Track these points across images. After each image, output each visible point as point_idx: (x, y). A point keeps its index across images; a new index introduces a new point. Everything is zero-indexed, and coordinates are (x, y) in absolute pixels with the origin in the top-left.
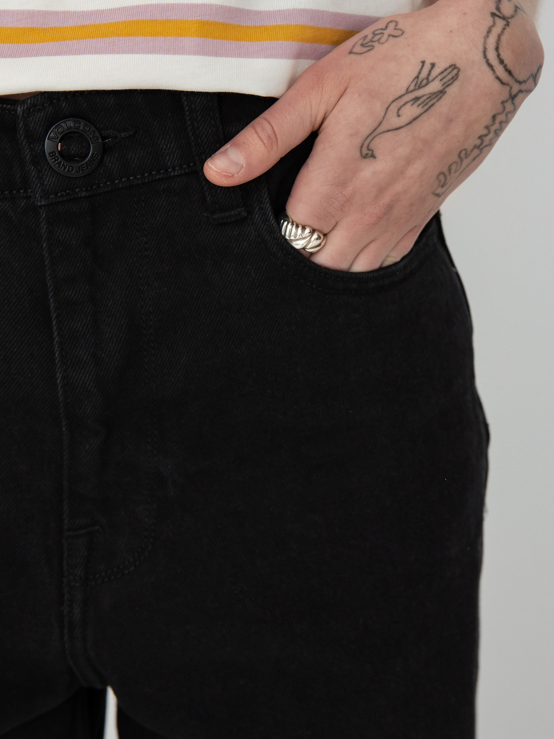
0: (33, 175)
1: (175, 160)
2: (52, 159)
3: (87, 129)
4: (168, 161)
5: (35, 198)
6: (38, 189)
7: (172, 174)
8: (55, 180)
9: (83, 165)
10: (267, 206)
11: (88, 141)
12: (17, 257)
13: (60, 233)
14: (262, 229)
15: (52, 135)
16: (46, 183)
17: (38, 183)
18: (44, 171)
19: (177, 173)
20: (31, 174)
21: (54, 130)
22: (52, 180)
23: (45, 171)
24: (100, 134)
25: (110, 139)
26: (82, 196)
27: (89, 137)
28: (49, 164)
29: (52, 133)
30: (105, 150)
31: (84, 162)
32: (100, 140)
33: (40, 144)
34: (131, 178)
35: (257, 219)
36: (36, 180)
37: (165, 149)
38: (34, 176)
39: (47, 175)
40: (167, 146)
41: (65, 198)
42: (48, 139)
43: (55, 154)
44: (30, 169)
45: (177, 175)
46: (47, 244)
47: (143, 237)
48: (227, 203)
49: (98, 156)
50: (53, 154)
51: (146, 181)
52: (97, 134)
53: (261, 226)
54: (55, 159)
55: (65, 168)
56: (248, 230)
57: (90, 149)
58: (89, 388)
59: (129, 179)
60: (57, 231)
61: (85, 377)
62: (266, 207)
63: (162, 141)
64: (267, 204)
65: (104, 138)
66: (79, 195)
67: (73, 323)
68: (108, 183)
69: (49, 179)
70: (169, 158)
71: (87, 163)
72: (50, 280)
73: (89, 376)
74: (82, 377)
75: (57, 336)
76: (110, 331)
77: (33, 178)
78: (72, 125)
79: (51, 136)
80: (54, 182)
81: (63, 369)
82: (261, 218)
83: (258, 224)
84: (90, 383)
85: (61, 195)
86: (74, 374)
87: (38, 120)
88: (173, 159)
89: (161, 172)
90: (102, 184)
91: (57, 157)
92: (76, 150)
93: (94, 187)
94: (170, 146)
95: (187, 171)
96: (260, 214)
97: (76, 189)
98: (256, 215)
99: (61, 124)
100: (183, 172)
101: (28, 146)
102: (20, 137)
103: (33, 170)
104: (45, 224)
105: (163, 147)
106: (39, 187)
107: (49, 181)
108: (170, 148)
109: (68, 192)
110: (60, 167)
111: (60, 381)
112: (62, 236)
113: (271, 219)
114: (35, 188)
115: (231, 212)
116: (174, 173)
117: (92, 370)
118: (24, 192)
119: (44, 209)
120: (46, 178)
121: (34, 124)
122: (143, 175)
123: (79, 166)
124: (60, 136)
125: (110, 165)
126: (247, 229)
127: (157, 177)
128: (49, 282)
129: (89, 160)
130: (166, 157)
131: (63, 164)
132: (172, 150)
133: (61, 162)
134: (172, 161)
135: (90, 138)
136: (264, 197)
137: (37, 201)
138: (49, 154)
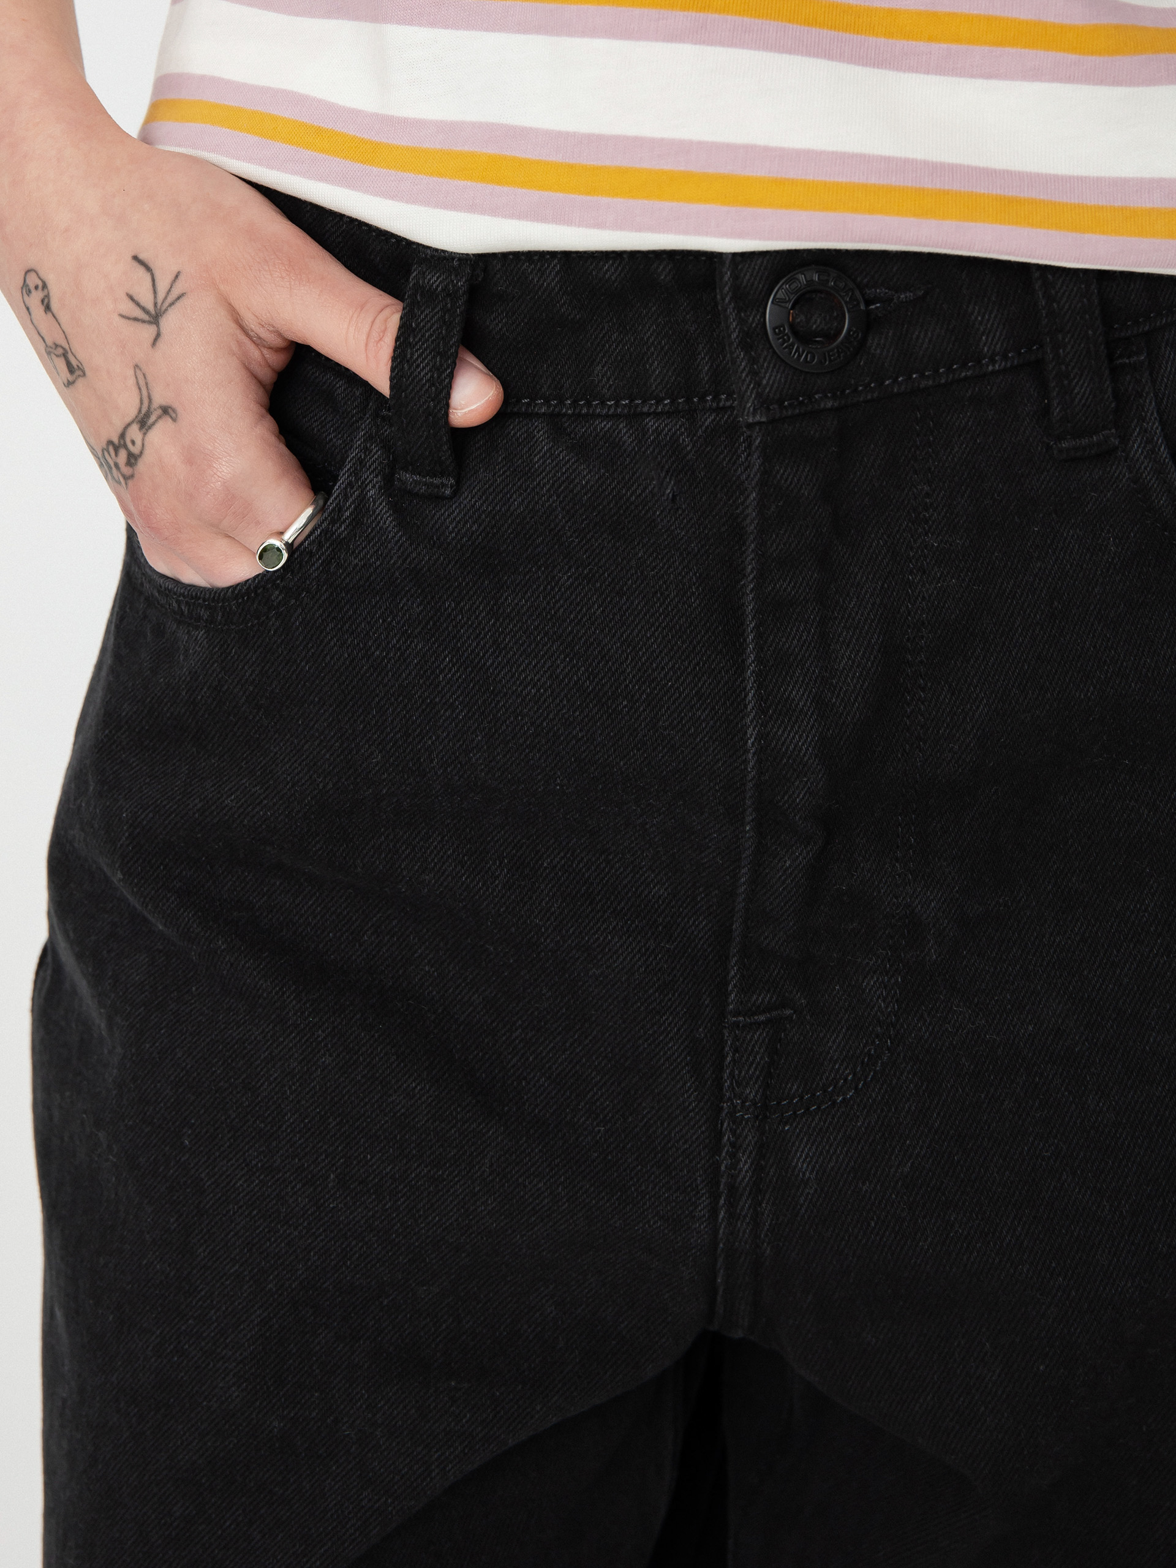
0: (742, 367)
1: (997, 343)
2: (779, 339)
3: (842, 285)
4: (985, 345)
5: (744, 409)
6: (751, 393)
7: (990, 368)
8: (781, 377)
9: (832, 350)
10: (1155, 426)
11: (842, 307)
12: (685, 521)
13: (783, 474)
14: (1145, 468)
15: (780, 295)
16: (764, 382)
17: (750, 382)
18: (761, 360)
19: (1000, 366)
20: (739, 366)
21: (784, 286)
22: (776, 376)
23: (765, 360)
24: (863, 295)
25: (878, 305)
26: (827, 406)
27: (843, 300)
28: (771, 347)
29: (780, 291)
30: (868, 324)
31: (835, 344)
32: (862, 307)
33: (758, 311)
34: (914, 376)
35: (1137, 450)
36: (747, 376)
37: (981, 323)
38: (744, 369)
39: (768, 367)
40: (983, 318)
41: (797, 411)
42: (772, 302)
43: (784, 329)
44: (737, 356)
45: (998, 370)
46: (757, 495)
47: (925, 484)
48: (1087, 423)
49: (858, 335)
50: (780, 330)
51: (943, 381)
52: (857, 293)
53: (1143, 463)
54: (784, 339)
55: (800, 356)
56: (1118, 472)
57: (845, 321)
58: (806, 759)
59: (910, 377)
60: (778, 472)
61: (800, 737)
62: (1152, 429)
63: (974, 308)
64: (1154, 423)
65: (868, 303)
66: (822, 406)
67: (784, 640)
68: (872, 385)
69: (771, 376)
70: (987, 339)
71: (837, 347)
72: (753, 559)
73: (807, 736)
74: (794, 737)
75: (753, 662)
76: (850, 656)
77: (742, 372)
78: (816, 278)
79: (778, 296)
80: (780, 380)
81: (760, 721)
82: (1144, 448)
83: (1138, 460)
84: (807, 749)
85: (790, 405)
86: (780, 733)
87: (759, 269)
88: (992, 340)
89: (970, 364)
90: (861, 386)
91: (787, 335)
92: (821, 323)
93: (848, 391)
94: (990, 316)
95: (1016, 362)
96: (1141, 441)
97: (816, 393)
98: (1134, 443)
99: (797, 276)
100: (1009, 365)
101: (736, 315)
102: (723, 299)
103: (742, 359)
104: (759, 458)
105: (976, 318)
106: (754, 388)
107: (769, 379)
108: (988, 320)
109: (801, 399)
110: (791, 353)
111: (753, 744)
112: (786, 480)
113: (1162, 450)
114: (746, 391)
115: (1092, 437)
116: (994, 366)
117: (814, 725)
118: (712, 400)
119: (759, 429)
120: (766, 373)
121: (751, 275)
122: (936, 371)
123: (825, 354)
124: (793, 298)
125: (878, 351)
126: (1116, 469)
127: (963, 374)
128: (750, 564)
129: (842, 343)
130: (982, 338)
131: (798, 348)
132: (993, 324)
133: (792, 345)
134: (991, 344)
135: (846, 302)
136: (1148, 409)
137: (748, 416)
138: (774, 329)
